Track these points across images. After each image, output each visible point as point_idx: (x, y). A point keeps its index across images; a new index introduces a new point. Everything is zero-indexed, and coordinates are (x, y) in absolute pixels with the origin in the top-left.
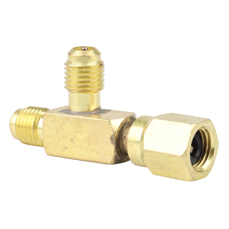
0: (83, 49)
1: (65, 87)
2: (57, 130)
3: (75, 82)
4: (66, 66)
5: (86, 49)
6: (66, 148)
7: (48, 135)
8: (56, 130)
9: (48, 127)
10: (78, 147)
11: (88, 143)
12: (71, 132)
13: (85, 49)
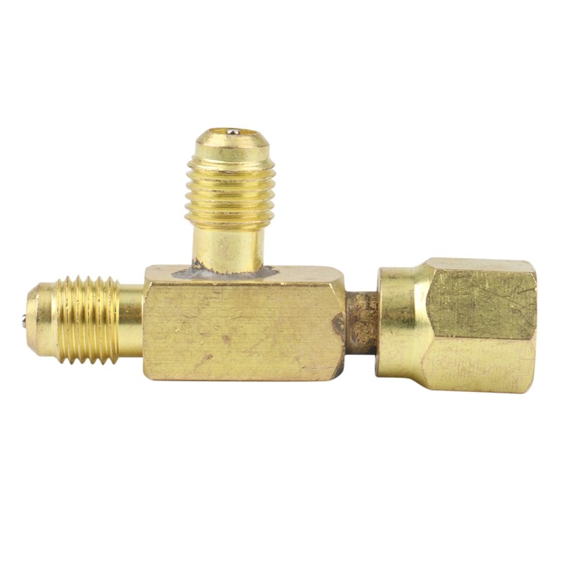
0: (229, 132)
1: (187, 217)
2: (184, 318)
3: (209, 205)
4: (190, 169)
5: (237, 132)
6: (210, 357)
7: (159, 333)
8: (181, 320)
9: (157, 315)
10: (244, 352)
11: (270, 340)
12: (224, 320)
13: (233, 133)
